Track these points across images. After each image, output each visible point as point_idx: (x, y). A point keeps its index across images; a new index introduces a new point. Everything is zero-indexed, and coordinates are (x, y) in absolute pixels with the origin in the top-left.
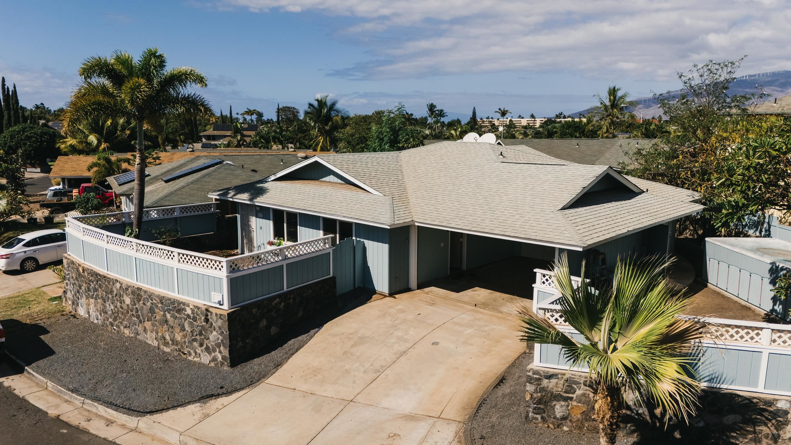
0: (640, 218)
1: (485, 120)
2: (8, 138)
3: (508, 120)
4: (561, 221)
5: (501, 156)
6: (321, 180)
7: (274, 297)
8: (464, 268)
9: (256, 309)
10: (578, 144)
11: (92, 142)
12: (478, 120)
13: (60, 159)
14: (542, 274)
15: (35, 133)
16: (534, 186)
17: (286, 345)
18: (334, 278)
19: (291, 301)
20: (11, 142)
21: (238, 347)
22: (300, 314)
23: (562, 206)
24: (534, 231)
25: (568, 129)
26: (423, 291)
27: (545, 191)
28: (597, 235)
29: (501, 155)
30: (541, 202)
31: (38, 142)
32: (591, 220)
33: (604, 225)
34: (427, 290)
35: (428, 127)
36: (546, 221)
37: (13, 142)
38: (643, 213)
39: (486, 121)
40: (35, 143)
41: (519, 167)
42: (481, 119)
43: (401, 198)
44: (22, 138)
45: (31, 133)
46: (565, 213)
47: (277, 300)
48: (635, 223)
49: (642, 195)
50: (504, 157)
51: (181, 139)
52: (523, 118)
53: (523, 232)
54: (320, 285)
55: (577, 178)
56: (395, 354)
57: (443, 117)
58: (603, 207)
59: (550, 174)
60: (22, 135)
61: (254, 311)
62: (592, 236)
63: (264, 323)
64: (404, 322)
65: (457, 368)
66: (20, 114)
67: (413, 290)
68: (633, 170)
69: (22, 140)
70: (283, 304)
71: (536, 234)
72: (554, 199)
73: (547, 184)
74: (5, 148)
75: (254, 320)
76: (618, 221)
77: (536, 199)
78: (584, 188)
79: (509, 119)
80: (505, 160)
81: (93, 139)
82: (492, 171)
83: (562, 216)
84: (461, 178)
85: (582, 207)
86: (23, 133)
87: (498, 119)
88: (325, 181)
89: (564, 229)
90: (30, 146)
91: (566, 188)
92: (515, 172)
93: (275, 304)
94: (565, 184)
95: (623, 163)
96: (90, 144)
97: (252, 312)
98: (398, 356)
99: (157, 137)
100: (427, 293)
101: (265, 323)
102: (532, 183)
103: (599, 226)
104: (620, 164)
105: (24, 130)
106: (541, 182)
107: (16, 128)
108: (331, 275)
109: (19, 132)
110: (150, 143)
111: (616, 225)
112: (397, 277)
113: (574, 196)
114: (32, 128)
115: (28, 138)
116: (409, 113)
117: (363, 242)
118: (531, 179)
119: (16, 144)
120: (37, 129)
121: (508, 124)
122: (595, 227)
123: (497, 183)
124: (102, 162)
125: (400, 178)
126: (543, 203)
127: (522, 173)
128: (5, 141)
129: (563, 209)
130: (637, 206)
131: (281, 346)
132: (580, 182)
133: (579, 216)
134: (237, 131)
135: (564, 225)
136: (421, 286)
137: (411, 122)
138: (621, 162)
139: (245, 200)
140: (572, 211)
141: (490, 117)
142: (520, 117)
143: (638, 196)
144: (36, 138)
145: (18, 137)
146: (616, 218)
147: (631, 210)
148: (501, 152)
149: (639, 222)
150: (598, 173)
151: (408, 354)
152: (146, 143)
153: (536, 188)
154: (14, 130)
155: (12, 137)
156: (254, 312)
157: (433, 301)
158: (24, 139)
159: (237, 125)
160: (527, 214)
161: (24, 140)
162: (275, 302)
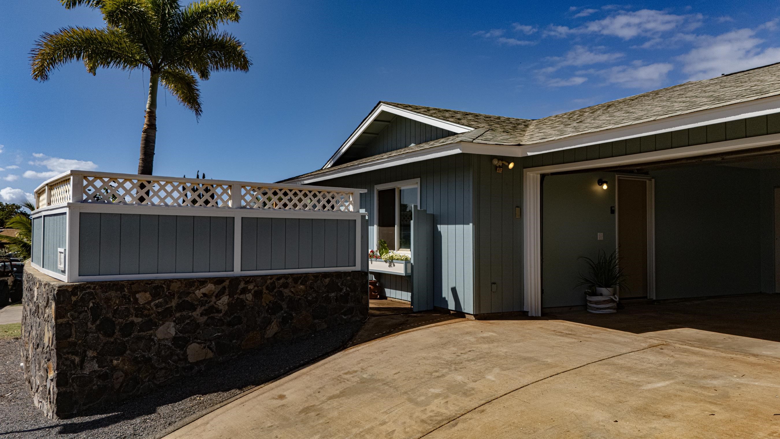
7: (203, 282)
8: (653, 294)
9: (148, 295)
18: (363, 274)
19: (249, 297)
21: (87, 372)
22: (273, 329)
61: (142, 298)
63: (169, 330)
67: (533, 316)
70: (225, 299)
93: (205, 295)
101: (172, 331)
108: (358, 266)
112: (494, 283)
151: (460, 426)
156: (141, 301)
162: (203, 290)
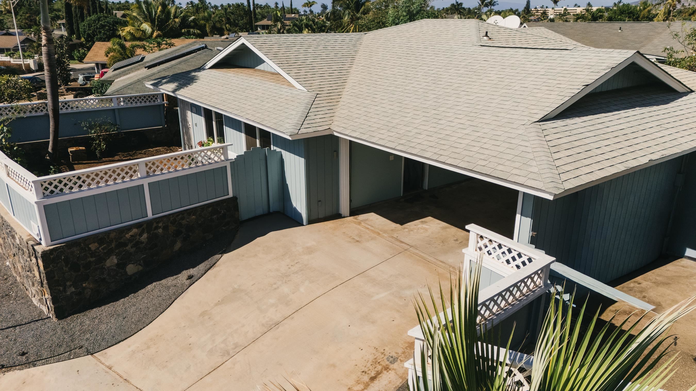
0: (679, 135)
1: (539, 9)
2: (86, 26)
3: (563, 9)
4: (532, 142)
5: (485, 38)
6: (255, 67)
7: (129, 228)
8: (426, 186)
9: (96, 244)
10: (620, 28)
11: (146, 30)
12: (533, 9)
13: (97, 45)
14: (478, 235)
15: (108, 22)
16: (512, 81)
17: (143, 290)
18: (234, 199)
19: (160, 231)
20: (88, 30)
21: (68, 293)
22: (178, 245)
23: (542, 116)
24: (483, 157)
25: (621, 15)
26: (356, 219)
27: (526, 89)
28: (588, 170)
29: (486, 35)
30: (512, 108)
31: (111, 30)
32: (587, 141)
33: (608, 149)
34: (362, 217)
35: (477, 16)
36: (509, 140)
37: (90, 30)
38: (684, 127)
39: (541, 10)
40: (108, 32)
41: (502, 52)
42: (536, 8)
43: (331, 94)
44: (97, 27)
45: (104, 23)
46: (544, 127)
47: (135, 230)
48: (667, 145)
49: (689, 96)
50: (490, 39)
51: (226, 28)
52: (579, 7)
53: (467, 159)
54: (210, 209)
55: (581, 70)
56: (263, 325)
57: (493, 5)
58: (616, 117)
59: (542, 64)
60: (97, 24)
61: (93, 246)
62: (578, 172)
63: (113, 261)
65: (334, 366)
66: (97, 5)
67: (344, 217)
68: (683, 59)
69: (97, 28)
70: (145, 235)
71: (484, 163)
72: (534, 103)
73: (531, 79)
74: (85, 35)
75: (94, 259)
76: (636, 141)
77: (506, 103)
78: (587, 85)
79: (564, 7)
80: (490, 43)
81: (146, 27)
82: (464, 58)
83: (536, 134)
84: (420, 68)
85: (579, 116)
86: (98, 22)
87: (553, 8)
88: (257, 70)
89: (532, 157)
90: (104, 34)
91: (558, 86)
92: (494, 60)
93: (132, 236)
94: (559, 79)
95: (671, 49)
96: (144, 32)
97: (90, 249)
98: (266, 330)
99: (205, 25)
100: (359, 223)
101: (115, 261)
102: (511, 77)
103: (599, 151)
104: (667, 50)
105: (99, 19)
106: (524, 75)
107: (93, 17)
108: (231, 195)
109: (95, 21)
110: (198, 31)
111: (631, 149)
112: (320, 201)
113: (567, 99)
114: (106, 17)
115: (103, 26)
116: (459, 3)
117: (281, 152)
118: (511, 71)
119: (93, 32)
120: (110, 19)
121: (562, 13)
122: (590, 154)
123: (463, 76)
124: (117, 47)
125: (346, 67)
126: (516, 108)
127: (503, 61)
128: (84, 29)
129: (544, 119)
130: (676, 114)
131: (135, 292)
132: (583, 77)
133: (568, 133)
134: (277, 19)
135: (534, 150)
136: (354, 212)
137: (460, 11)
138: (668, 47)
139: (169, 91)
140: (559, 123)
141: (545, 7)
142: (576, 5)
143: (681, 97)
144: (109, 26)
145: (94, 26)
146: (634, 135)
147: (666, 121)
148: (487, 32)
149: (675, 143)
150: (616, 62)
152: (195, 31)
153: (514, 84)
154: (91, 20)
155: (90, 26)
156: (93, 249)
157: (360, 236)
158: (99, 27)
159: (277, 14)
160: (485, 126)
161: (100, 29)
162: (131, 234)
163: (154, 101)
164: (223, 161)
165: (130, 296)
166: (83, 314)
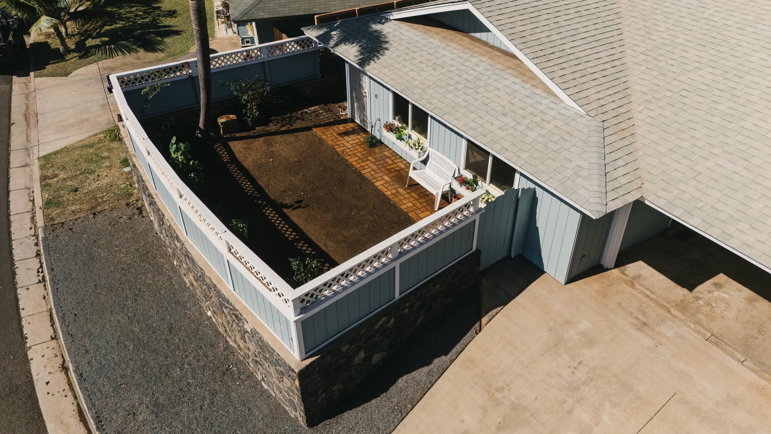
6: (473, 34)
9: (348, 346)
18: (478, 253)
22: (420, 319)
26: (624, 274)
34: (630, 270)
47: (384, 317)
54: (454, 272)
61: (345, 348)
64: (592, 380)
67: (607, 270)
70: (392, 321)
75: (344, 360)
88: (479, 40)
97: (341, 352)
100: (632, 284)
101: (363, 355)
108: (475, 248)
112: (584, 256)
157: (644, 313)
162: (379, 324)
163: (308, 46)
164: (473, 213)
165: (382, 395)
166: (333, 420)
